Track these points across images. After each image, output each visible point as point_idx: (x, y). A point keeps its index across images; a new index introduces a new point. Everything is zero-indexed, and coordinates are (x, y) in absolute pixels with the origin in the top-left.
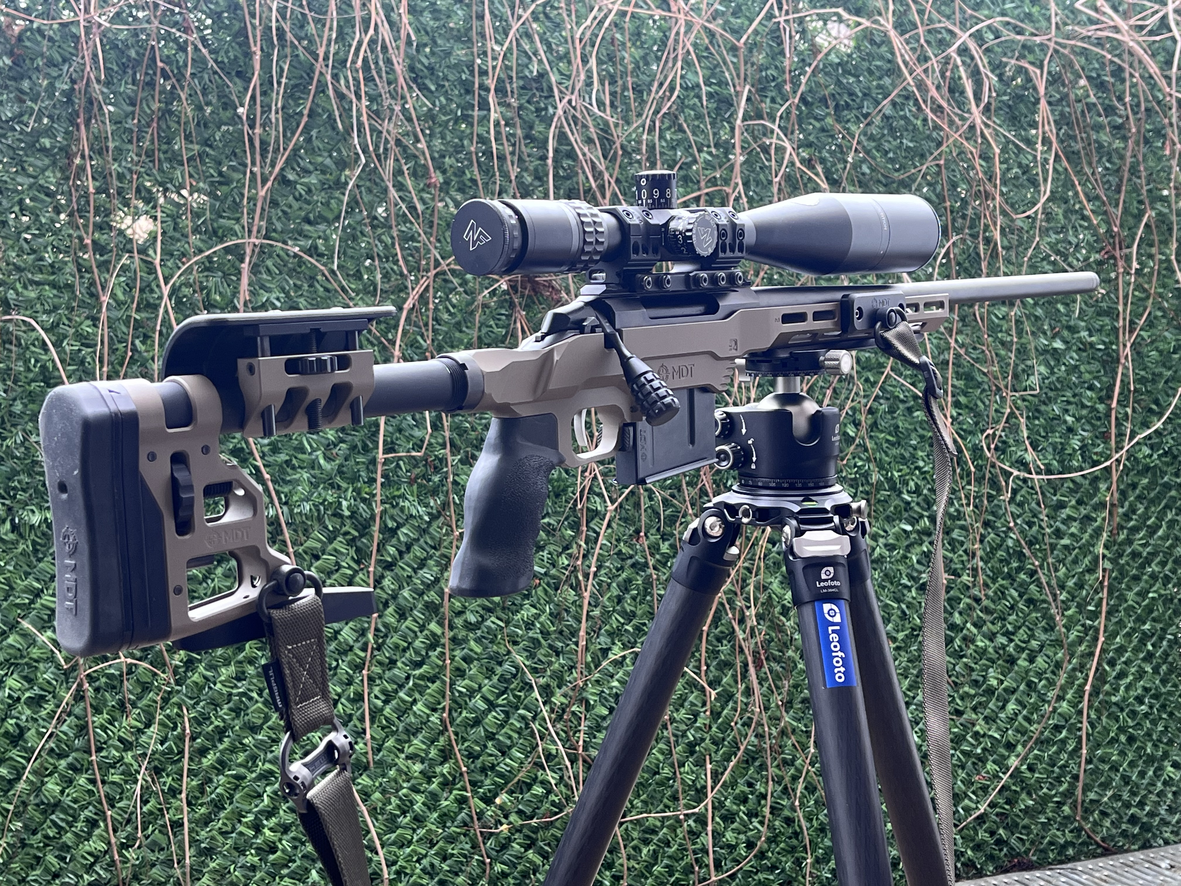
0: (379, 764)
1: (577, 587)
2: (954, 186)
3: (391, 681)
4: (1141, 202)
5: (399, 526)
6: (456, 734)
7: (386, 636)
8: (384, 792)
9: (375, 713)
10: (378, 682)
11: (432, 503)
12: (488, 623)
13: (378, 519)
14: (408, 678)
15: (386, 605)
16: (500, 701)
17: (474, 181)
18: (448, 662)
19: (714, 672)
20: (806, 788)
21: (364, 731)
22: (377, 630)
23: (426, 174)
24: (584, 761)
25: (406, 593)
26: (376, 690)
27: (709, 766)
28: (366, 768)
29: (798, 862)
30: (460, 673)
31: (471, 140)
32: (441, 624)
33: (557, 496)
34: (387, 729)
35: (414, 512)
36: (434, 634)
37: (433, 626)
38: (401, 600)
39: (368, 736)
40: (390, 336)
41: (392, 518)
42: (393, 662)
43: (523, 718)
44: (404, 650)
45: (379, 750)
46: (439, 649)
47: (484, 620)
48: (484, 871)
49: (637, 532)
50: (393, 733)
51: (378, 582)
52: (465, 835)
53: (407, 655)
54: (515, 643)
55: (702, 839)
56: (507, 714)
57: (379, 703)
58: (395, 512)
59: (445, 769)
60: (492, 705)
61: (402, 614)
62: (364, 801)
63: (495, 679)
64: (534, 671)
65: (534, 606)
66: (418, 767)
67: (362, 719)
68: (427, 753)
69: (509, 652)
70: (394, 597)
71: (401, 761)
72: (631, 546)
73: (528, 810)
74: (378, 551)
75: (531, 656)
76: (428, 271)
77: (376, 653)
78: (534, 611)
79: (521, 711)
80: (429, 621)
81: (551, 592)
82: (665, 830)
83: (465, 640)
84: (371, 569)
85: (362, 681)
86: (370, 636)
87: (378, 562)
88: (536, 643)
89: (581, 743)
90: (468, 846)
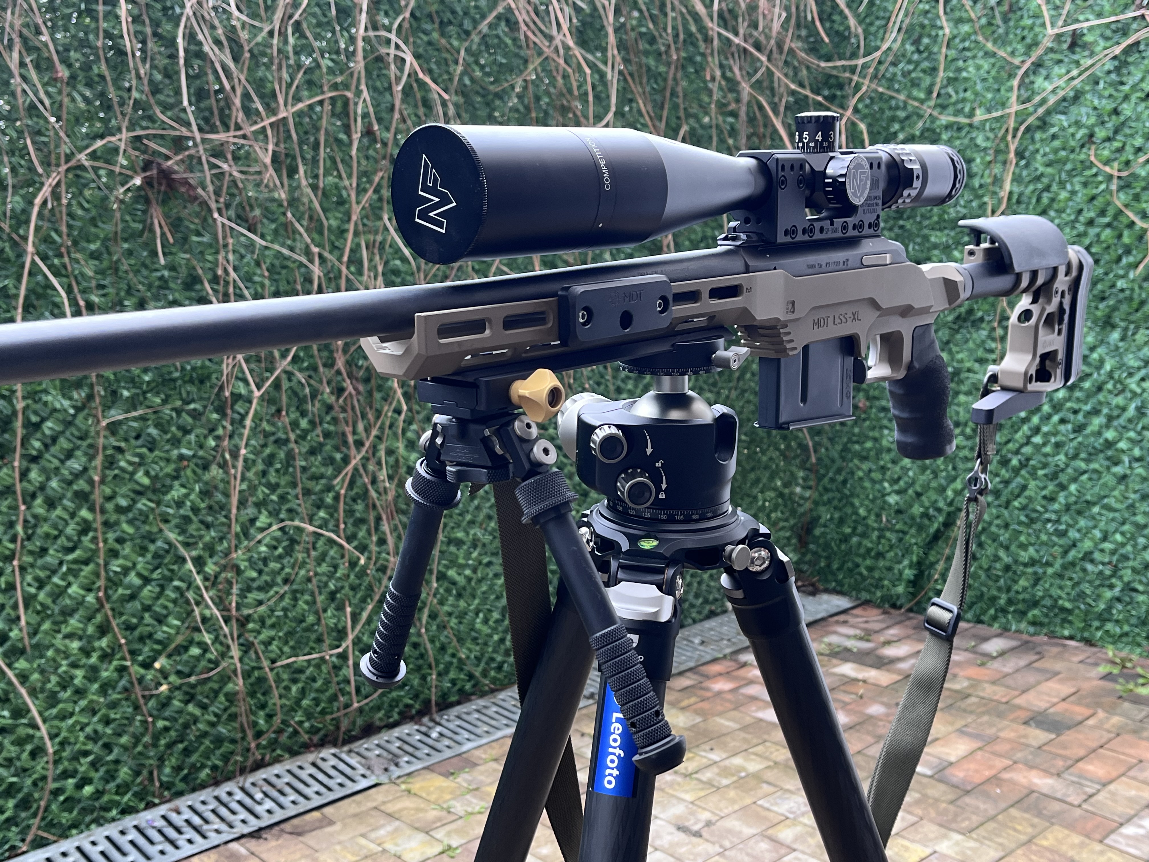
0: (36, 647)
1: (224, 465)
2: (538, 99)
3: (44, 568)
4: (678, 118)
5: (43, 420)
6: (113, 609)
7: (35, 526)
8: (42, 672)
9: (29, 600)
10: (30, 570)
11: (76, 396)
12: (139, 506)
13: (20, 416)
14: (61, 563)
15: (34, 496)
16: (155, 576)
17: (102, 77)
18: (101, 545)
19: (351, 529)
20: (430, 616)
21: (18, 618)
22: (26, 521)
23: (51, 67)
24: (238, 620)
25: (54, 484)
26: (29, 578)
27: (349, 610)
28: (22, 652)
29: (424, 678)
30: (114, 554)
31: (97, 35)
32: (92, 509)
33: (202, 382)
34: (43, 613)
35: (58, 406)
36: (85, 521)
37: (84, 513)
38: (49, 492)
39: (23, 622)
40: (21, 232)
41: (36, 413)
42: (44, 551)
43: (177, 589)
44: (56, 538)
45: (35, 633)
46: (91, 534)
47: (134, 501)
48: (147, 729)
49: (279, 411)
50: (49, 616)
51: (24, 474)
52: (127, 699)
53: (59, 542)
54: (166, 521)
55: (344, 671)
56: (162, 588)
57: (33, 590)
58: (38, 407)
59: (104, 643)
60: (146, 580)
61: (51, 504)
62: (22, 683)
63: (149, 556)
64: (187, 545)
65: (183, 486)
66: (75, 645)
67: (15, 607)
68: (84, 630)
69: (161, 531)
70: (42, 488)
71: (58, 641)
72: (273, 424)
73: (186, 670)
74: (23, 445)
75: (183, 531)
76: (58, 165)
77: (26, 543)
78: (184, 491)
79: (176, 583)
80: (79, 508)
81: (199, 471)
82: (311, 669)
83: (117, 523)
84: (16, 464)
85: (13, 571)
86: (19, 528)
87: (23, 456)
88: (187, 519)
89: (234, 604)
90: (130, 710)
